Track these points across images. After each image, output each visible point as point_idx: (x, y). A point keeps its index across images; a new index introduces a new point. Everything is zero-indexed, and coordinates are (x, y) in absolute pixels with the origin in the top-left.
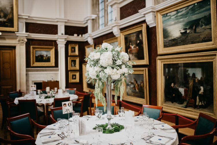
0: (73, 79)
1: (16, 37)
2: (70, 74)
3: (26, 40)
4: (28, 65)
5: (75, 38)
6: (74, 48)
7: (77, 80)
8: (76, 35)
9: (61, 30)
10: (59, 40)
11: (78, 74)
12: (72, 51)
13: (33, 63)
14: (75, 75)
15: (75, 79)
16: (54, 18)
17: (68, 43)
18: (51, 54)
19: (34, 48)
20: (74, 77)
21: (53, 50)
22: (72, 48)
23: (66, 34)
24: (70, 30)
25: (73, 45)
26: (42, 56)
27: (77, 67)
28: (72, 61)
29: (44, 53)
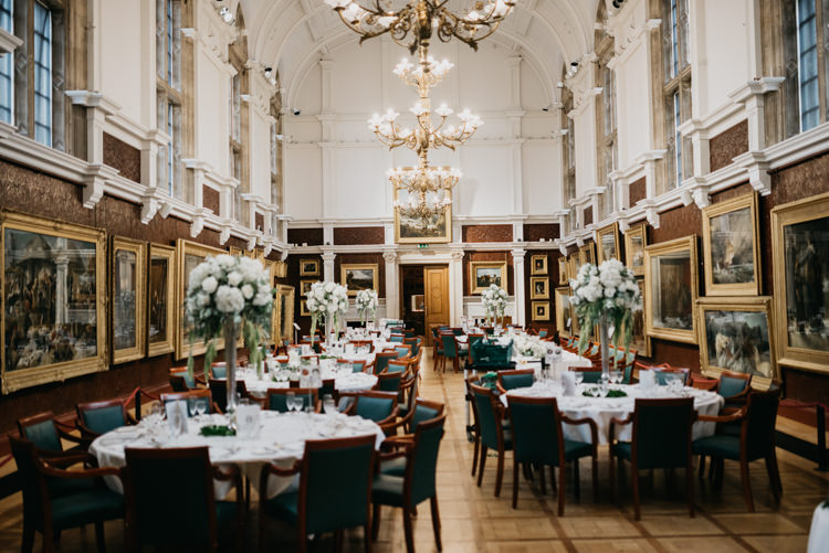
0: (539, 314)
1: (448, 250)
2: (534, 307)
3: (463, 254)
4: (466, 292)
5: (542, 244)
6: (541, 262)
7: (547, 317)
8: (542, 240)
9: (518, 233)
10: (516, 250)
11: (547, 307)
12: (537, 268)
13: (474, 289)
14: (543, 308)
15: (543, 314)
16: (507, 214)
17: (529, 254)
18: (502, 273)
19: (474, 265)
20: (541, 311)
21: (505, 267)
22: (537, 261)
23: (525, 240)
24: (532, 231)
25: (538, 257)
26: (487, 278)
27: (547, 295)
28: (537, 283)
29: (490, 272)
